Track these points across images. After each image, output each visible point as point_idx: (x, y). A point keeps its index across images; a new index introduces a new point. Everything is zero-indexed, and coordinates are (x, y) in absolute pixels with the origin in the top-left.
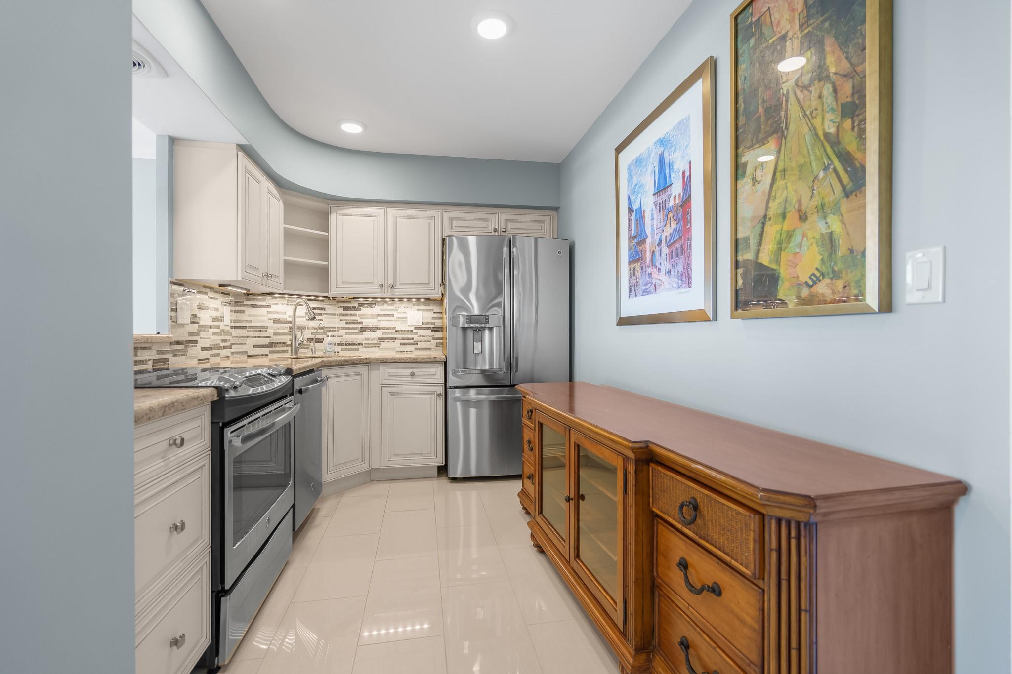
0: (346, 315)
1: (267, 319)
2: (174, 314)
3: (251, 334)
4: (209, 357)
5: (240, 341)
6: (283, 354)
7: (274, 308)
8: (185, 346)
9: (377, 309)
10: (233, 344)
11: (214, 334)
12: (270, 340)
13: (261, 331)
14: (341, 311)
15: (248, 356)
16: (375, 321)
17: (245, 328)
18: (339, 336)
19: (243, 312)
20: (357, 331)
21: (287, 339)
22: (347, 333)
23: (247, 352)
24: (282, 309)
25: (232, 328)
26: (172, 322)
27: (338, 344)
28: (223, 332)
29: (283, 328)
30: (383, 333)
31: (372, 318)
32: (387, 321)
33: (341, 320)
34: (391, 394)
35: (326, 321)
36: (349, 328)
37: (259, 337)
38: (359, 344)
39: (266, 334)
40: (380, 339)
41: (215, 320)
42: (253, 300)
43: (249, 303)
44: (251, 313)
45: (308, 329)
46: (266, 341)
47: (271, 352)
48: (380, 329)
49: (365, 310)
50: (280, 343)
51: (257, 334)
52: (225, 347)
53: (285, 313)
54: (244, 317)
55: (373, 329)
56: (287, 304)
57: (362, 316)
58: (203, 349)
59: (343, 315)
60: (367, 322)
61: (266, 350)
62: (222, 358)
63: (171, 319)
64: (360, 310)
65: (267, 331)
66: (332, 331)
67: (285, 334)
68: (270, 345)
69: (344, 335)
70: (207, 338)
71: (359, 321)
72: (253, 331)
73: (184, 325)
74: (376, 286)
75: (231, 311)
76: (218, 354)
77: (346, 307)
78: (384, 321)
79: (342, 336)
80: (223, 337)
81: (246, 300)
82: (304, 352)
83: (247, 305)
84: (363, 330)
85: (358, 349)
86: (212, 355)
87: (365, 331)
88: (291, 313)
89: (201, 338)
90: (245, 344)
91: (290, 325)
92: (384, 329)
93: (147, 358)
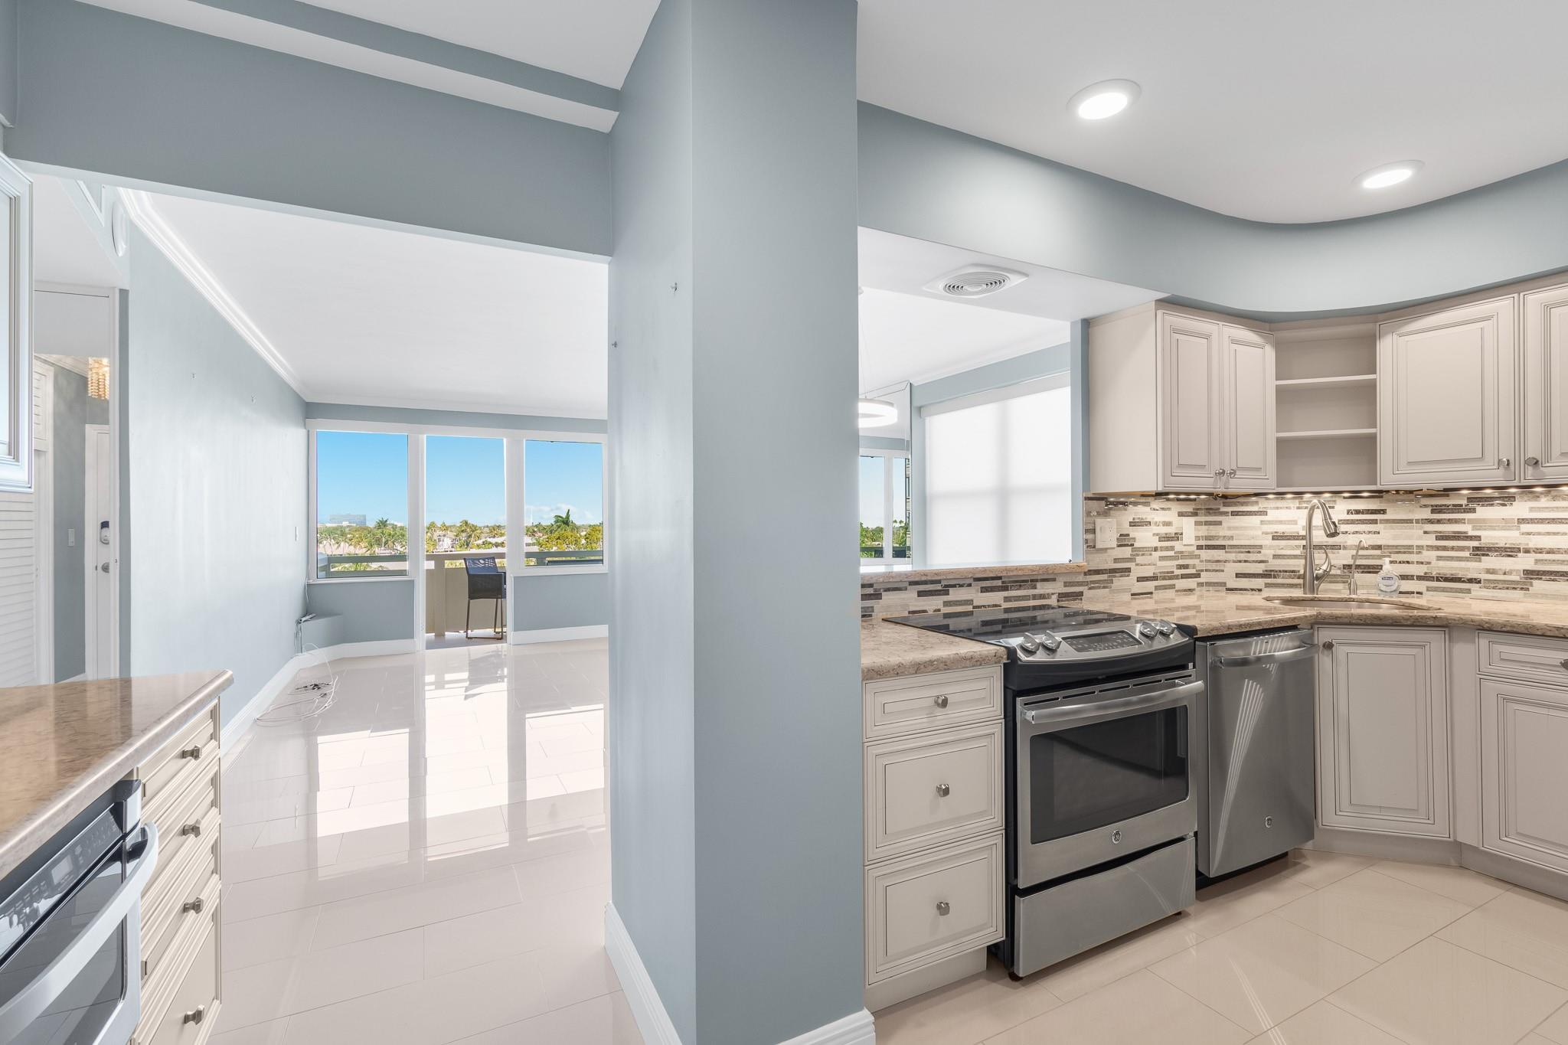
0: (1439, 521)
1: (1260, 533)
2: (1090, 536)
3: (1232, 556)
4: (1153, 590)
5: (1214, 566)
6: (1292, 590)
7: (1272, 515)
8: (1109, 576)
9: (1521, 508)
10: (1202, 571)
11: (1162, 558)
12: (1266, 567)
13: (1249, 552)
14: (1426, 514)
15: (1228, 589)
16: (1516, 533)
17: (1223, 547)
18: (1422, 563)
19: (1220, 523)
20: (1466, 554)
21: (1299, 565)
22: (1439, 558)
23: (1225, 583)
24: (1289, 516)
25: (1200, 547)
26: (1088, 547)
27: (1420, 578)
28: (1181, 555)
29: (1294, 548)
30: (1537, 561)
31: (1509, 529)
32: (1548, 534)
33: (1425, 532)
34: (1507, 699)
35: (1387, 536)
36: (1445, 548)
37: (1245, 561)
38: (1470, 581)
39: (1259, 557)
40: (1527, 572)
41: (1167, 538)
42: (1235, 504)
43: (1230, 509)
44: (1232, 525)
45: (1345, 548)
46: (1259, 568)
47: (1267, 585)
48: (1527, 551)
49: (1483, 512)
50: (1286, 571)
51: (1243, 556)
52: (1184, 576)
53: (1295, 522)
54: (1220, 531)
55: (1510, 552)
56: (1298, 508)
57: (1479, 524)
58: (1140, 579)
59: (1431, 521)
60: (1489, 537)
61: (1259, 583)
62: (1177, 591)
63: (1087, 543)
64: (1473, 511)
65: (1260, 552)
66: (1405, 553)
67: (1295, 557)
68: (1266, 575)
69: (1434, 562)
70: (1149, 565)
71: (1471, 533)
72: (1236, 552)
73: (1106, 549)
75: (1197, 523)
76: (1172, 587)
77: (1436, 506)
78: (1539, 534)
79: (1429, 563)
80: (1181, 562)
81: (1224, 506)
82: (1327, 590)
83: (1225, 514)
84: (1480, 552)
85: (1469, 591)
86: (1157, 588)
87: (1487, 555)
88: (1303, 522)
89: (1137, 565)
90: (1223, 571)
91: (1304, 542)
92: (1539, 551)
93: (1050, 591)
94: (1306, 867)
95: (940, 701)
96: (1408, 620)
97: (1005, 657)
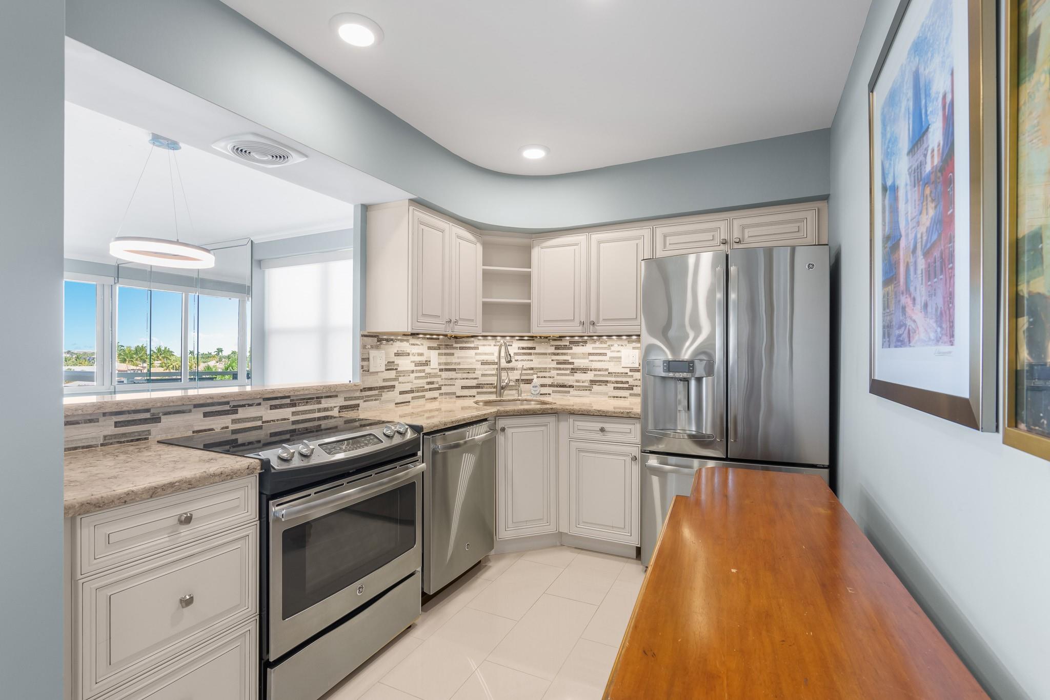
0: (558, 354)
1: (474, 360)
2: (365, 363)
3: (459, 376)
4: (410, 400)
5: (449, 382)
6: (491, 395)
7: (482, 349)
8: (379, 392)
9: (589, 348)
10: (443, 385)
11: (417, 378)
12: (478, 382)
13: (469, 373)
14: (552, 350)
15: (457, 397)
16: (587, 361)
17: (454, 370)
18: (551, 377)
19: (453, 354)
20: (568, 372)
21: (493, 380)
22: (558, 374)
23: (455, 393)
24: (489, 350)
25: (441, 370)
26: (363, 371)
27: (550, 386)
28: (430, 375)
29: (492, 370)
30: (595, 375)
31: (584, 358)
32: (599, 361)
33: (552, 360)
34: (580, 450)
35: (536, 362)
36: (560, 369)
37: (467, 379)
38: (571, 386)
39: (474, 376)
40: (591, 381)
41: (418, 364)
42: (462, 342)
43: (458, 345)
44: (460, 355)
45: (517, 369)
46: (474, 383)
47: (478, 393)
48: (591, 370)
49: (576, 350)
50: (488, 384)
51: (465, 376)
52: (430, 390)
53: (493, 354)
54: (453, 359)
55: (585, 370)
56: (495, 345)
57: (574, 356)
58: (401, 393)
59: (554, 354)
60: (577, 363)
61: (473, 392)
62: (427, 399)
63: (362, 368)
64: (571, 348)
65: (474, 373)
66: (544, 372)
67: (493, 375)
68: (478, 387)
69: (556, 376)
70: (408, 382)
71: (571, 361)
72: (461, 373)
73: (377, 372)
74: (577, 323)
75: (439, 354)
76: (423, 397)
77: (557, 345)
78: (596, 361)
79: (553, 377)
80: (429, 380)
81: (455, 343)
82: (509, 395)
83: (456, 348)
84: (574, 371)
85: (569, 392)
86: (413, 398)
87: (576, 372)
88: (496, 354)
89: (400, 383)
90: (454, 385)
91: (496, 366)
92: (595, 370)
93: (333, 405)
94: (490, 567)
95: (183, 518)
96: (539, 411)
97: (259, 468)
